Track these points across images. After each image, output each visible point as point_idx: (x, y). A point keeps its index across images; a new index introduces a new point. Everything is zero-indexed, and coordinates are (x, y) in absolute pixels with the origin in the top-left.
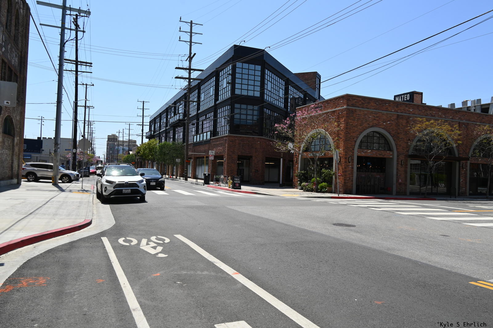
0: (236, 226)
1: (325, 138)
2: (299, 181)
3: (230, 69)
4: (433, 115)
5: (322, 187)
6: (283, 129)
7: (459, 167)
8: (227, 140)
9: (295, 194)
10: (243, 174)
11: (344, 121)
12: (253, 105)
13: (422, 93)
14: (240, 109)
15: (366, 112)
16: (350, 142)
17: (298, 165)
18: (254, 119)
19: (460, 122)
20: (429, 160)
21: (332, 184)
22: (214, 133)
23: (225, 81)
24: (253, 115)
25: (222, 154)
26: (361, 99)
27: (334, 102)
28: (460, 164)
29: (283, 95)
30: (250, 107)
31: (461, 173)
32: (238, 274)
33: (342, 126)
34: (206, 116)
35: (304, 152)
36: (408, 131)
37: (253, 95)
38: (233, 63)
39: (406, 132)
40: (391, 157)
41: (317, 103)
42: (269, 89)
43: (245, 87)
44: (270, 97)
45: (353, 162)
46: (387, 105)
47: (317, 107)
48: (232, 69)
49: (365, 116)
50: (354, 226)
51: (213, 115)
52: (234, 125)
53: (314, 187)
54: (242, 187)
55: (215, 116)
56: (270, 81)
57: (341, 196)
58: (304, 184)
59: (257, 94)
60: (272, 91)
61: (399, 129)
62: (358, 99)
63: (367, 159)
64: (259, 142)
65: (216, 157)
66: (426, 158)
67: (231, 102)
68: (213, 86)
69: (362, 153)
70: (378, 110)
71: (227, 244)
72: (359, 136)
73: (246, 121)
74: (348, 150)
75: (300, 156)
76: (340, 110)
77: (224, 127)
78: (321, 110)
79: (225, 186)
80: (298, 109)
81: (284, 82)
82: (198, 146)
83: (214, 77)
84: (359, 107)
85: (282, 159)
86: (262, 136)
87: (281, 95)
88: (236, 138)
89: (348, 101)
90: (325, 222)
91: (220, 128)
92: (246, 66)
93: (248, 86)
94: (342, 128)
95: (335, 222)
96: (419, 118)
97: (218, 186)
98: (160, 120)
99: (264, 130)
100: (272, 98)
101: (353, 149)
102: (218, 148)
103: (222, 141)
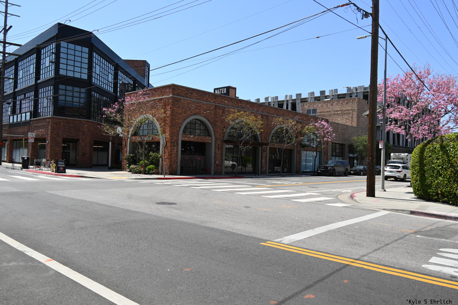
0: (55, 211)
1: (152, 123)
2: (127, 164)
3: (54, 47)
4: (243, 107)
5: (150, 169)
6: (111, 113)
7: (262, 150)
8: (50, 121)
9: (123, 176)
10: (69, 157)
11: (170, 108)
12: (80, 87)
13: (236, 88)
14: (66, 90)
15: (189, 102)
16: (175, 128)
17: (127, 149)
18: (81, 102)
19: (262, 114)
20: (239, 145)
21: (159, 166)
22: (35, 113)
23: (48, 59)
24: (80, 98)
25: (45, 137)
26: (184, 89)
27: (162, 90)
28: (262, 148)
29: (113, 80)
30: (77, 89)
31: (263, 156)
32: (52, 260)
33: (168, 112)
34: (25, 95)
35: (132, 136)
36: (224, 120)
37: (80, 77)
38: (56, 42)
39: (222, 120)
40: (210, 141)
41: (145, 90)
42: (98, 72)
43: (70, 68)
44: (98, 81)
45: (178, 146)
46: (207, 96)
47: (145, 94)
48: (56, 47)
49: (189, 105)
50: (175, 204)
51: (33, 94)
52: (59, 106)
53: (142, 169)
54: (67, 170)
55: (36, 95)
56: (99, 64)
57: (166, 177)
58: (132, 166)
59: (85, 77)
60: (101, 75)
61: (216, 117)
62: (182, 89)
63: (190, 143)
64: (86, 125)
65: (37, 140)
66: (237, 143)
67: (55, 82)
68: (33, 63)
69: (186, 138)
70: (200, 100)
71: (42, 231)
72: (183, 122)
73: (73, 103)
74: (174, 134)
75: (129, 140)
76: (166, 98)
77: (46, 108)
78: (149, 97)
79: (48, 170)
80: (127, 94)
81: (113, 67)
83: (35, 54)
84: (183, 97)
85: (110, 143)
86: (90, 119)
87: (110, 80)
88: (61, 121)
89: (173, 91)
90: (149, 201)
91: (42, 109)
92: (71, 46)
93: (74, 67)
94: (168, 114)
95: (158, 201)
96: (232, 109)
97: (40, 170)
99: (92, 113)
100: (101, 82)
101: (178, 134)
102: (40, 130)
103: (44, 122)
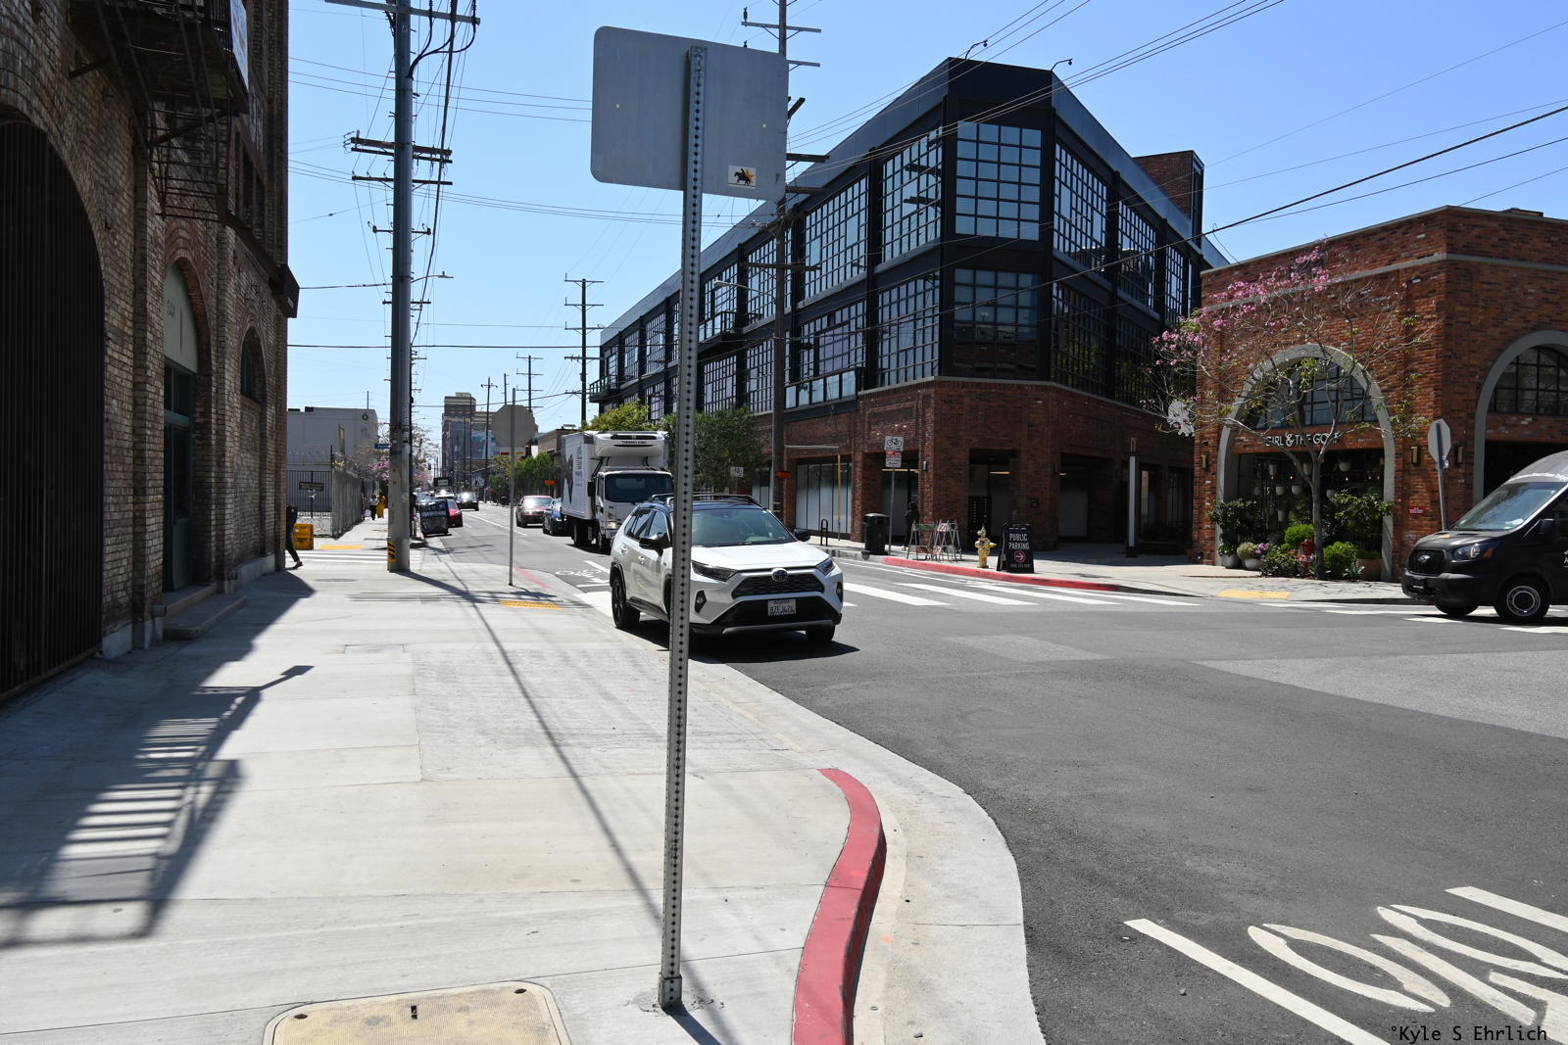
2: (1222, 536)
5: (1339, 560)
8: (933, 395)
11: (1438, 310)
12: (1018, 271)
14: (974, 286)
15: (1515, 275)
16: (1461, 389)
17: (1214, 481)
18: (1022, 321)
21: (1378, 548)
22: (869, 375)
23: (910, 191)
24: (1017, 307)
25: (915, 448)
26: (1496, 224)
27: (1384, 242)
29: (1104, 235)
30: (1007, 279)
33: (1428, 329)
34: (831, 316)
37: (1015, 237)
38: (941, 125)
42: (1065, 213)
43: (987, 208)
44: (1067, 243)
45: (1472, 464)
48: (942, 145)
49: (1513, 289)
51: (861, 312)
54: (1038, 564)
55: (872, 315)
56: (1069, 184)
58: (1246, 546)
60: (1073, 222)
62: (1484, 223)
64: (1040, 402)
67: (942, 262)
69: (1500, 429)
70: (1559, 263)
72: (1490, 364)
73: (996, 328)
74: (1453, 418)
75: (1223, 446)
76: (1414, 269)
77: (911, 353)
81: (1106, 188)
82: (806, 422)
83: (863, 182)
84: (1491, 256)
85: (1132, 460)
87: (1097, 234)
88: (964, 390)
89: (1450, 235)
91: (894, 358)
92: (989, 132)
93: (998, 204)
94: (1425, 337)
97: (930, 559)
98: (643, 338)
100: (1073, 246)
101: (1472, 416)
102: (893, 423)
103: (908, 400)
